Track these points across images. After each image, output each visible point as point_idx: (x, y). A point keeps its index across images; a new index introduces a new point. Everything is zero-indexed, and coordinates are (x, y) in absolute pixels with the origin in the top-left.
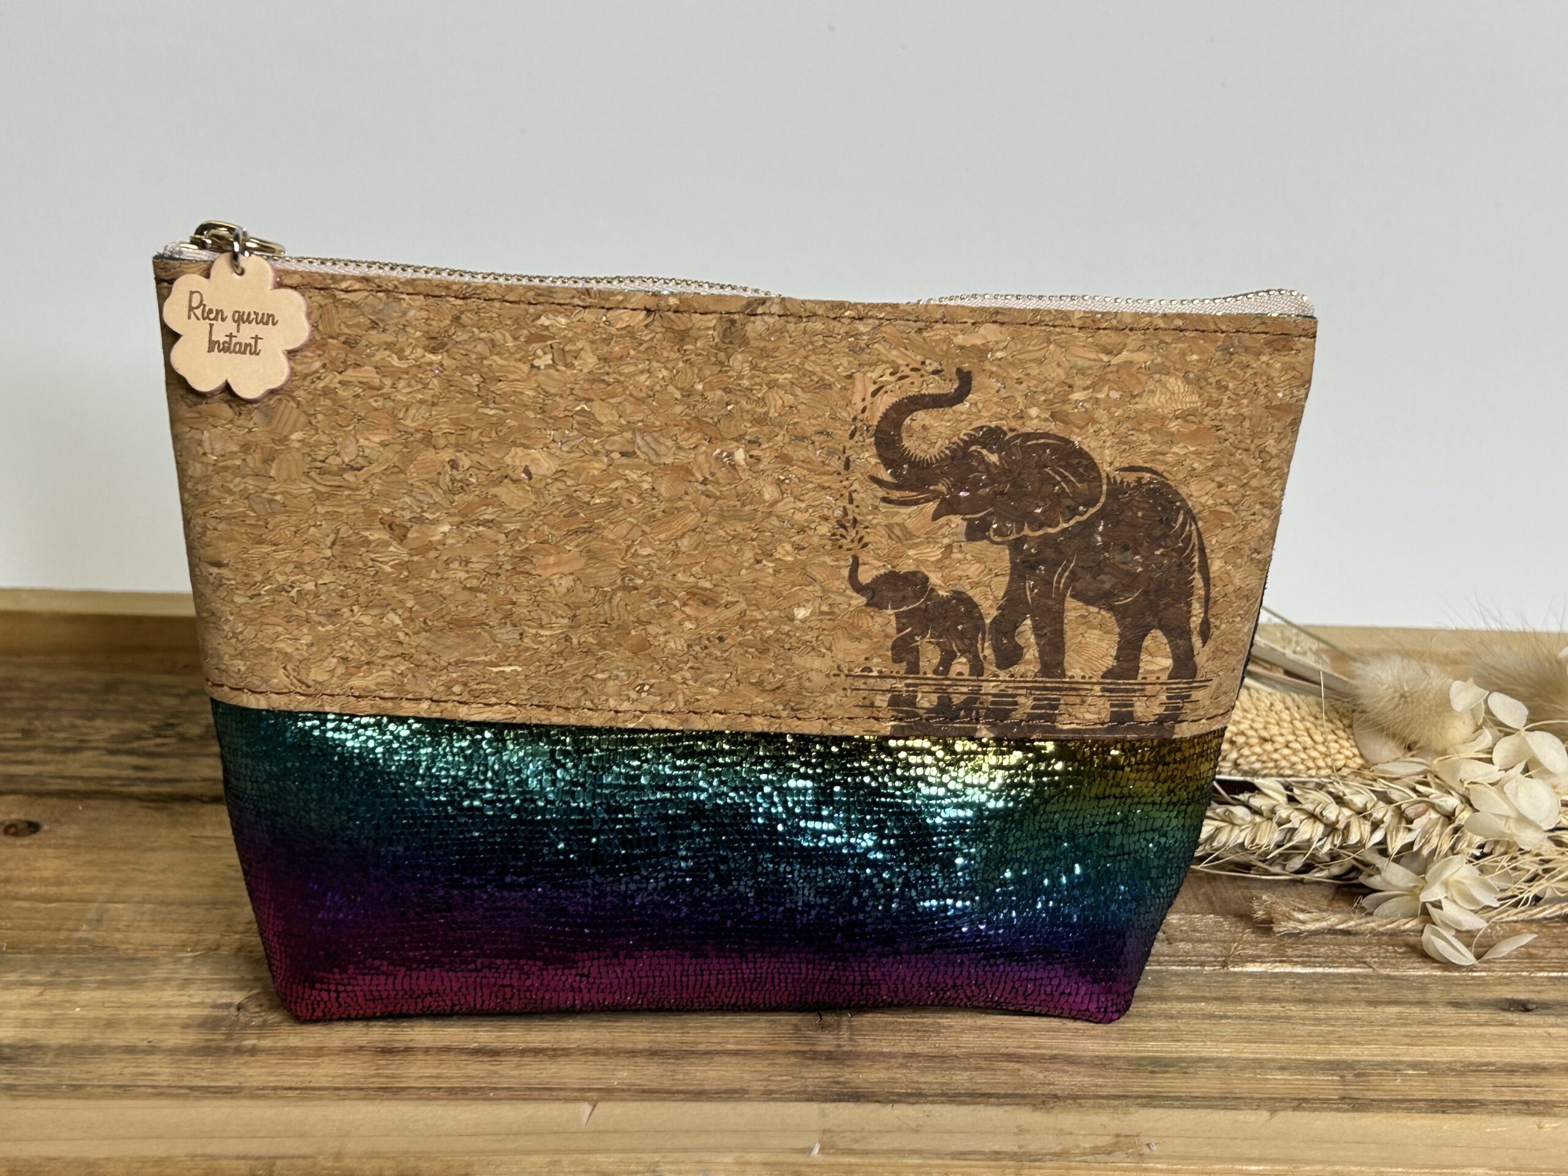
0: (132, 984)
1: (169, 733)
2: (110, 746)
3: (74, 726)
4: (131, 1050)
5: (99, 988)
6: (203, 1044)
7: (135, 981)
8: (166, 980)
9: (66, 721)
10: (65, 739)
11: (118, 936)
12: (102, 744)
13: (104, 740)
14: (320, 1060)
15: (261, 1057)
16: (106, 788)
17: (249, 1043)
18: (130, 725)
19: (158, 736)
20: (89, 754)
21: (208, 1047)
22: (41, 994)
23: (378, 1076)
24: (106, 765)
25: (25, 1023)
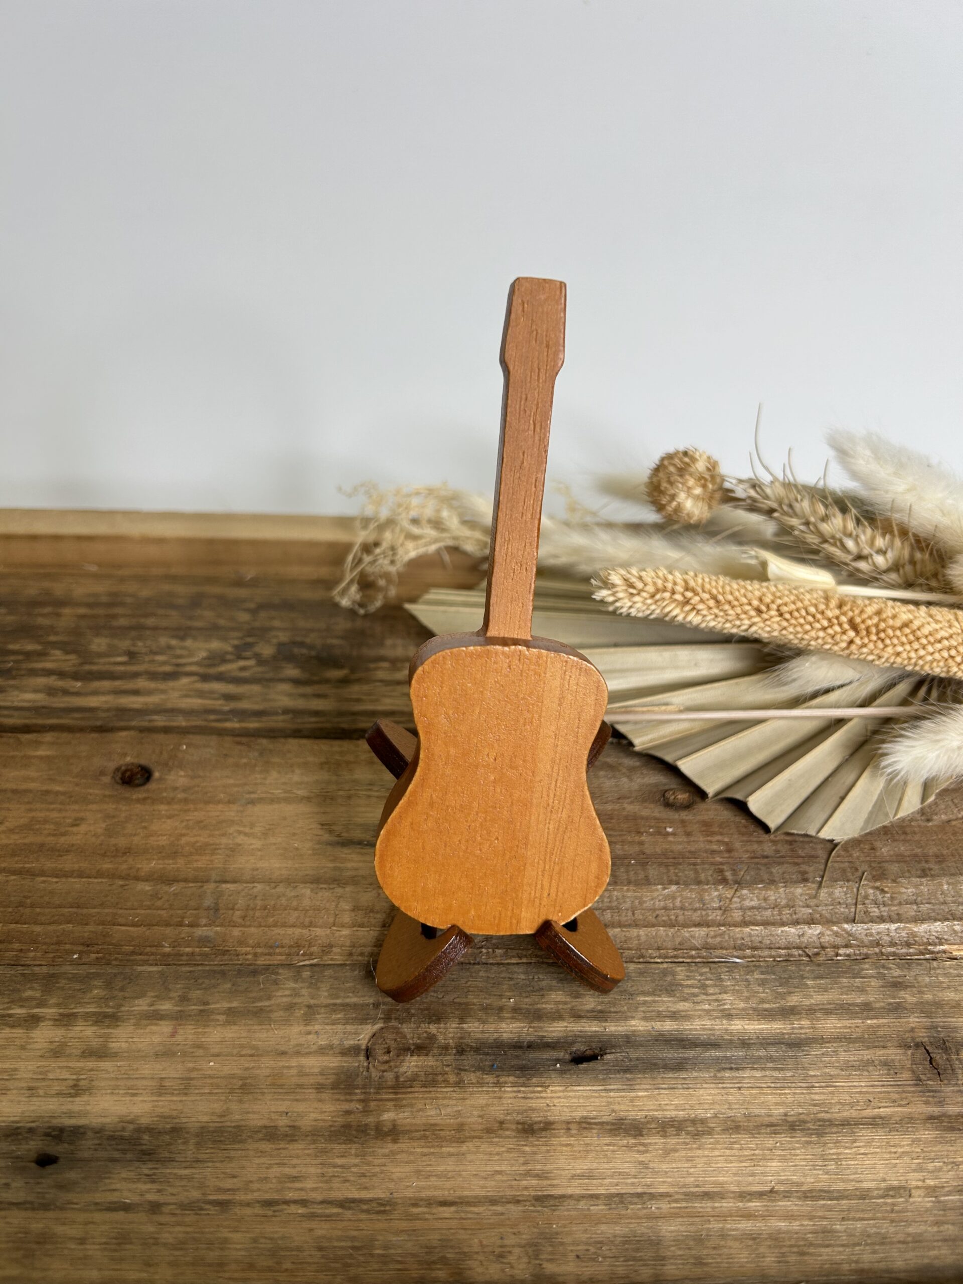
0: (260, 1015)
1: (248, 654)
2: (201, 670)
3: (170, 647)
4: (271, 1134)
5: (228, 1023)
6: (341, 1120)
7: (261, 1010)
8: (290, 1007)
9: (163, 641)
10: (164, 663)
11: (236, 932)
12: (194, 668)
13: (197, 664)
14: (464, 1148)
15: (403, 1145)
16: (203, 723)
17: (387, 1116)
18: (215, 645)
19: (240, 657)
20: (185, 680)
21: (347, 1126)
22: (173, 1035)
23: (528, 1174)
24: (201, 694)
25: (161, 1089)
